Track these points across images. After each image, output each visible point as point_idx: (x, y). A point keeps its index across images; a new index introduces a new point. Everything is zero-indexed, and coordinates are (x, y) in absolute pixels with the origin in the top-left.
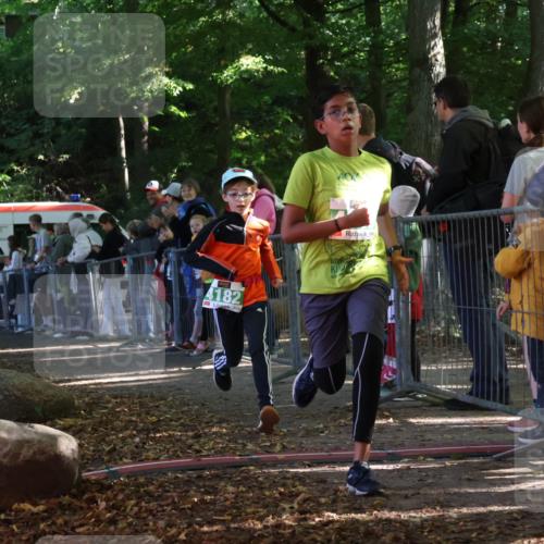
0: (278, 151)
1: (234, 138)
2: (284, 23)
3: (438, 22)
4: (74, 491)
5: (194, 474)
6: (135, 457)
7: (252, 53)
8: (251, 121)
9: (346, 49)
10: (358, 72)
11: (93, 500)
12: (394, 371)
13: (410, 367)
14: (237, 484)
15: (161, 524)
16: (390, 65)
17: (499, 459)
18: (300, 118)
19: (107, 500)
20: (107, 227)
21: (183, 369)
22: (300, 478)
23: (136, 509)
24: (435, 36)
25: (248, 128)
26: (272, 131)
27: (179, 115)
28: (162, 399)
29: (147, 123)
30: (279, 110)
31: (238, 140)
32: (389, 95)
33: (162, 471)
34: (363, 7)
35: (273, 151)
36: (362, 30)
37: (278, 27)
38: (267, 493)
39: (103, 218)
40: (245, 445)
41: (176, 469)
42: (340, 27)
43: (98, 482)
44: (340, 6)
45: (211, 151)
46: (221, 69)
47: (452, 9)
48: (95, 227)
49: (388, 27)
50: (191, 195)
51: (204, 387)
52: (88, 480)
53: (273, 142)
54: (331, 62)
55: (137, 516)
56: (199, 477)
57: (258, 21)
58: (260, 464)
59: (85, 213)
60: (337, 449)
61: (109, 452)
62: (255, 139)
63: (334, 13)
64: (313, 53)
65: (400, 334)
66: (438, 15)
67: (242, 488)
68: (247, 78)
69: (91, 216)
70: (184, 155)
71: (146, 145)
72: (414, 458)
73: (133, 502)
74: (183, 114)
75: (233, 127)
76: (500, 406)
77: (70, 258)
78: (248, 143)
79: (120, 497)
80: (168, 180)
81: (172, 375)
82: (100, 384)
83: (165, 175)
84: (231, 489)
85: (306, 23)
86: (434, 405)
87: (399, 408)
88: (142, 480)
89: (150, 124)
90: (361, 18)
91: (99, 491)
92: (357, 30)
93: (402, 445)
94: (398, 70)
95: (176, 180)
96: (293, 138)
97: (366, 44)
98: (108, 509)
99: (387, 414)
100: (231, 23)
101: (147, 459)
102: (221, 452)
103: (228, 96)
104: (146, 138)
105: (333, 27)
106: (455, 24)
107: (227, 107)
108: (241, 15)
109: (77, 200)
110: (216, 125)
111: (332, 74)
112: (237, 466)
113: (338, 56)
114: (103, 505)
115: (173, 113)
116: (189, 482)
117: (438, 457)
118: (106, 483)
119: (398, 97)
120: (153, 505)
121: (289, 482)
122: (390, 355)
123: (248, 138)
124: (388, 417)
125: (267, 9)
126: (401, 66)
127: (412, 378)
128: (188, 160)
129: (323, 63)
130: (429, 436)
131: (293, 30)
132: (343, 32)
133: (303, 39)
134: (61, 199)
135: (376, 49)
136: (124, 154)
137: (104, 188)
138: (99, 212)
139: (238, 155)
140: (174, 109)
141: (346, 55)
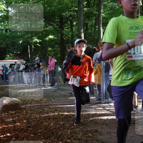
1: (48, 49)
2: (57, 30)
3: (83, 31)
4: (19, 109)
5: (40, 107)
6: (30, 104)
7: (51, 35)
8: (51, 47)
9: (67, 35)
10: (69, 39)
11: (23, 111)
14: (47, 108)
15: (34, 115)
16: (74, 38)
17: (92, 104)
18: (59, 46)
19: (25, 111)
20: (26, 64)
22: (58, 107)
23: (30, 113)
24: (82, 33)
26: (55, 48)
29: (33, 47)
30: (56, 45)
33: (35, 106)
35: (55, 52)
36: (70, 32)
37: (56, 31)
38: (53, 110)
39: (25, 63)
40: (49, 102)
41: (37, 106)
43: (24, 108)
44: (66, 28)
45: (44, 52)
46: (46, 38)
47: (85, 28)
48: (24, 64)
52: (22, 108)
53: (55, 50)
54: (65, 37)
55: (30, 114)
56: (41, 107)
57: (52, 30)
58: (51, 105)
59: (22, 62)
60: (65, 102)
61: (26, 103)
62: (52, 50)
64: (62, 35)
66: (83, 29)
68: (50, 39)
69: (23, 63)
70: (40, 52)
71: (33, 51)
73: (29, 111)
74: (39, 45)
76: (92, 95)
77: (20, 70)
79: (27, 110)
80: (36, 56)
84: (46, 109)
85: (60, 30)
88: (31, 108)
90: (70, 29)
91: (24, 109)
95: (38, 57)
97: (70, 34)
98: (25, 113)
100: (48, 30)
101: (32, 104)
102: (45, 103)
103: (47, 42)
104: (33, 49)
105: (65, 31)
106: (86, 31)
107: (47, 44)
108: (49, 29)
109: (21, 60)
110: (45, 47)
111: (65, 39)
112: (47, 105)
113: (66, 36)
114: (24, 112)
116: (39, 108)
118: (25, 108)
120: (33, 112)
121: (56, 108)
123: (50, 50)
125: (54, 28)
128: (40, 53)
129: (63, 37)
131: (58, 31)
132: (67, 32)
133: (60, 33)
134: (18, 60)
135: (72, 35)
136: (29, 52)
137: (26, 58)
138: (25, 62)
139: (49, 52)
140: (38, 44)
141: (67, 36)
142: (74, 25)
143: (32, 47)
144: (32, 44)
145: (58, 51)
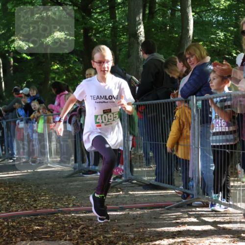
0: (71, 74)
1: (51, 68)
3: (141, 18)
5: (33, 217)
6: (7, 210)
8: (59, 61)
9: (101, 29)
10: (106, 39)
12: (123, 171)
13: (129, 169)
14: (53, 221)
15: (19, 239)
16: (120, 36)
17: (168, 209)
18: (81, 59)
21: (29, 171)
22: (81, 219)
23: (7, 233)
24: (140, 24)
25: (57, 64)
26: (69, 65)
27: (27, 58)
28: (19, 184)
29: (12, 61)
30: (72, 56)
31: (53, 69)
32: (120, 50)
33: (19, 216)
34: (108, 11)
35: (69, 74)
36: (108, 21)
38: (66, 225)
40: (56, 204)
41: (25, 215)
42: (98, 19)
44: (98, 10)
45: (42, 74)
47: (147, 12)
49: (119, 20)
50: (34, 93)
51: (38, 179)
53: (69, 70)
54: (95, 35)
55: (8, 236)
56: (36, 219)
58: (63, 212)
62: (61, 68)
63: (96, 13)
64: (87, 31)
65: (125, 154)
66: (141, 14)
67: (55, 223)
70: (29, 76)
71: (12, 71)
72: (131, 209)
73: (6, 230)
74: (29, 58)
75: (51, 64)
78: (57, 71)
80: (22, 87)
81: (24, 174)
83: (21, 85)
84: (50, 224)
85: (83, 17)
86: (140, 185)
87: (125, 187)
89: (14, 62)
90: (107, 16)
92: (106, 21)
93: (126, 204)
94: (124, 38)
96: (78, 68)
97: (110, 27)
99: (119, 190)
101: (12, 211)
102: (46, 208)
104: (12, 68)
105: (95, 19)
106: (149, 18)
107: (49, 55)
110: (44, 62)
111: (95, 40)
112: (53, 213)
113: (98, 32)
115: (24, 57)
116: (31, 221)
117: (142, 208)
119: (124, 50)
120: (15, 231)
121: (76, 220)
122: (121, 164)
123: (58, 68)
124: (119, 191)
126: (125, 36)
127: (130, 174)
128: (31, 78)
129: (91, 35)
130: (137, 199)
131: (77, 20)
132: (99, 21)
133: (82, 25)
135: (114, 29)
136: (2, 75)
139: (54, 76)
140: (24, 55)
141: (101, 32)
142: (120, 4)
143: (10, 62)
144: (9, 55)
145: (77, 72)
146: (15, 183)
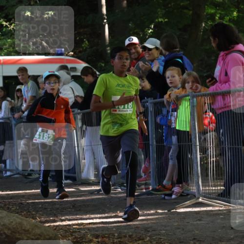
21: (160, 211)
45: (186, 8)
51: (179, 228)
59: (70, 66)
69: (74, 69)
80: (145, 35)
81: (149, 217)
82: (82, 224)
83: (143, 31)
109: (61, 54)
138: (81, 65)
146: (130, 236)
